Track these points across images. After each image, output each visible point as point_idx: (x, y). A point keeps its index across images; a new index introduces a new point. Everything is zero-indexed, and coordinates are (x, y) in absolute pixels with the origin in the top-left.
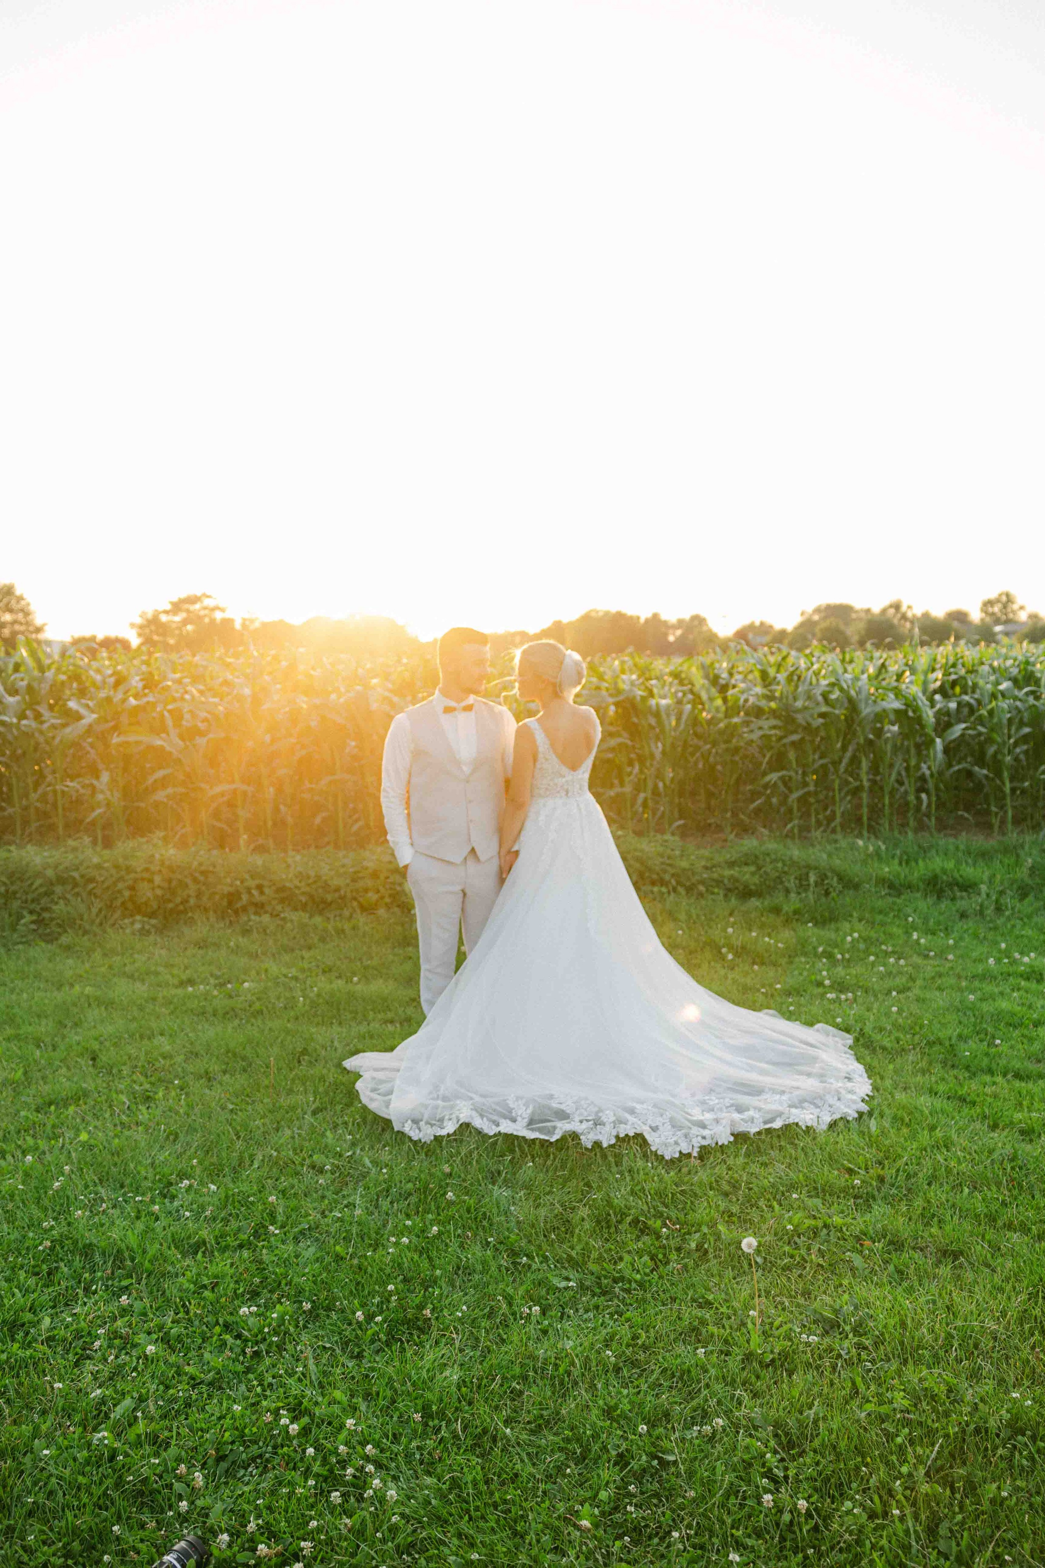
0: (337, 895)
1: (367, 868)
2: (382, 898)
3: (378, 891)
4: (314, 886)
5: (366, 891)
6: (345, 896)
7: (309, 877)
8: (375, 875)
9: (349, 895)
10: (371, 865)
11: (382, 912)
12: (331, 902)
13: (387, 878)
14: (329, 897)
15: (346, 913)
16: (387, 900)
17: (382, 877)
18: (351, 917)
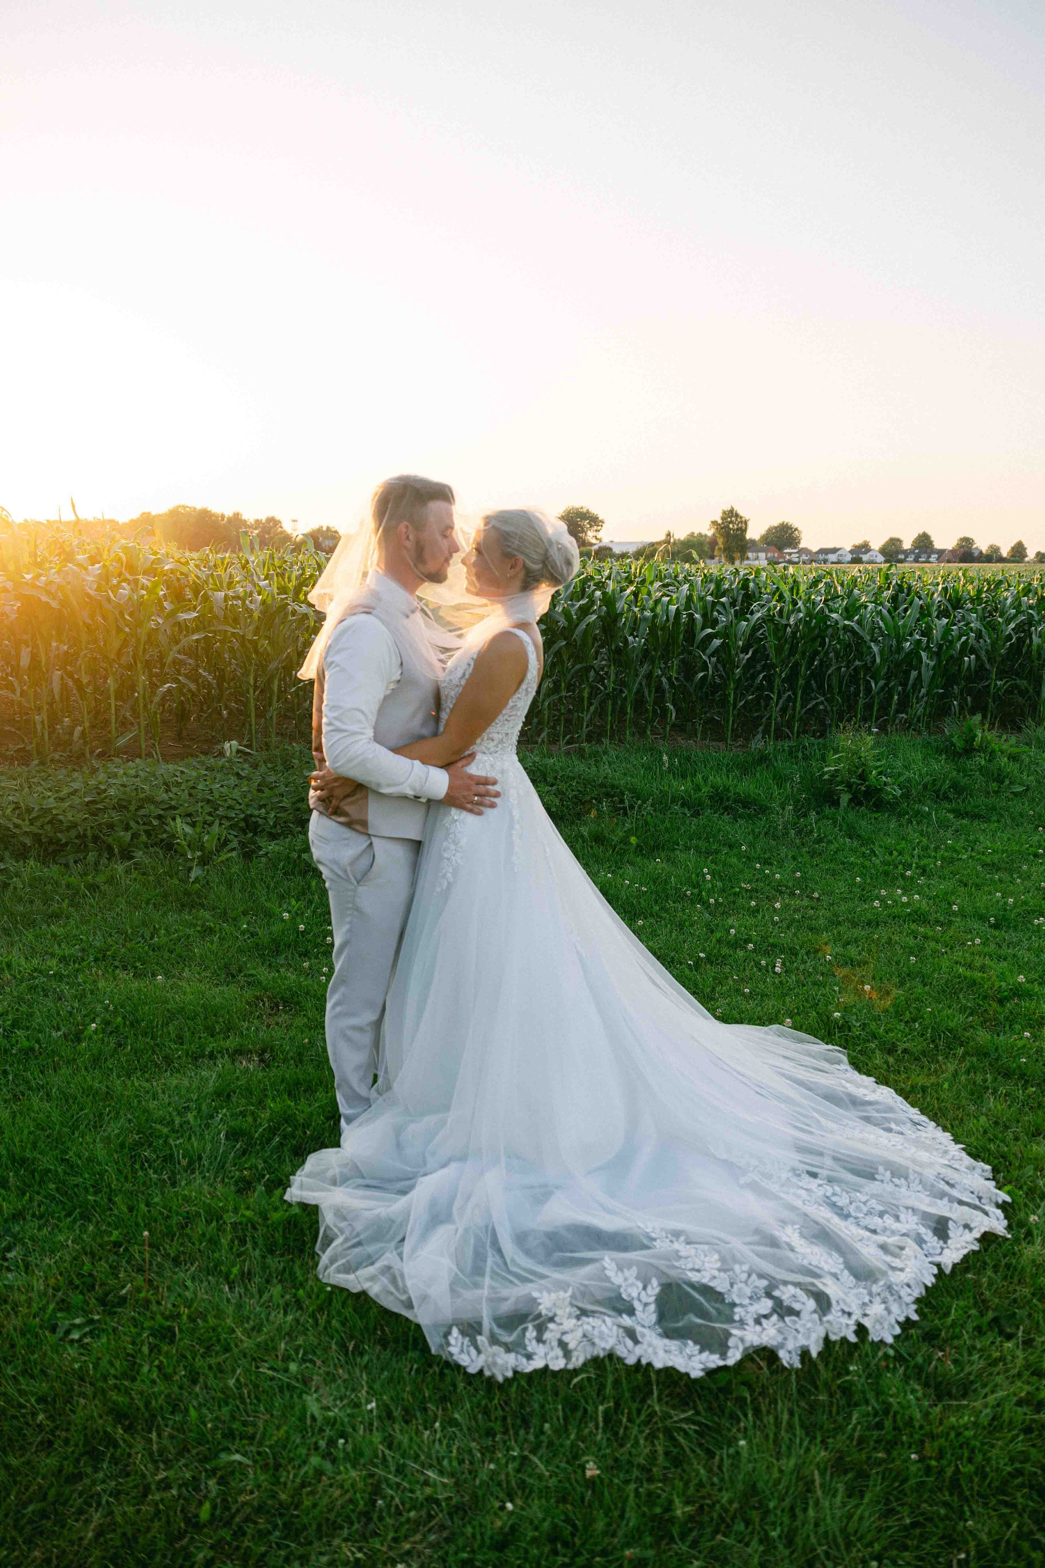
0: (73, 833)
1: (110, 797)
2: (135, 836)
3: (127, 828)
4: (39, 824)
5: (111, 826)
6: (85, 836)
7: (29, 810)
8: (121, 806)
9: (89, 833)
10: (112, 791)
11: (139, 855)
12: (66, 844)
13: (140, 808)
14: (63, 838)
15: (91, 857)
16: (144, 838)
17: (132, 808)
18: (97, 864)
